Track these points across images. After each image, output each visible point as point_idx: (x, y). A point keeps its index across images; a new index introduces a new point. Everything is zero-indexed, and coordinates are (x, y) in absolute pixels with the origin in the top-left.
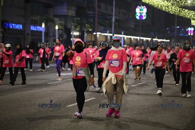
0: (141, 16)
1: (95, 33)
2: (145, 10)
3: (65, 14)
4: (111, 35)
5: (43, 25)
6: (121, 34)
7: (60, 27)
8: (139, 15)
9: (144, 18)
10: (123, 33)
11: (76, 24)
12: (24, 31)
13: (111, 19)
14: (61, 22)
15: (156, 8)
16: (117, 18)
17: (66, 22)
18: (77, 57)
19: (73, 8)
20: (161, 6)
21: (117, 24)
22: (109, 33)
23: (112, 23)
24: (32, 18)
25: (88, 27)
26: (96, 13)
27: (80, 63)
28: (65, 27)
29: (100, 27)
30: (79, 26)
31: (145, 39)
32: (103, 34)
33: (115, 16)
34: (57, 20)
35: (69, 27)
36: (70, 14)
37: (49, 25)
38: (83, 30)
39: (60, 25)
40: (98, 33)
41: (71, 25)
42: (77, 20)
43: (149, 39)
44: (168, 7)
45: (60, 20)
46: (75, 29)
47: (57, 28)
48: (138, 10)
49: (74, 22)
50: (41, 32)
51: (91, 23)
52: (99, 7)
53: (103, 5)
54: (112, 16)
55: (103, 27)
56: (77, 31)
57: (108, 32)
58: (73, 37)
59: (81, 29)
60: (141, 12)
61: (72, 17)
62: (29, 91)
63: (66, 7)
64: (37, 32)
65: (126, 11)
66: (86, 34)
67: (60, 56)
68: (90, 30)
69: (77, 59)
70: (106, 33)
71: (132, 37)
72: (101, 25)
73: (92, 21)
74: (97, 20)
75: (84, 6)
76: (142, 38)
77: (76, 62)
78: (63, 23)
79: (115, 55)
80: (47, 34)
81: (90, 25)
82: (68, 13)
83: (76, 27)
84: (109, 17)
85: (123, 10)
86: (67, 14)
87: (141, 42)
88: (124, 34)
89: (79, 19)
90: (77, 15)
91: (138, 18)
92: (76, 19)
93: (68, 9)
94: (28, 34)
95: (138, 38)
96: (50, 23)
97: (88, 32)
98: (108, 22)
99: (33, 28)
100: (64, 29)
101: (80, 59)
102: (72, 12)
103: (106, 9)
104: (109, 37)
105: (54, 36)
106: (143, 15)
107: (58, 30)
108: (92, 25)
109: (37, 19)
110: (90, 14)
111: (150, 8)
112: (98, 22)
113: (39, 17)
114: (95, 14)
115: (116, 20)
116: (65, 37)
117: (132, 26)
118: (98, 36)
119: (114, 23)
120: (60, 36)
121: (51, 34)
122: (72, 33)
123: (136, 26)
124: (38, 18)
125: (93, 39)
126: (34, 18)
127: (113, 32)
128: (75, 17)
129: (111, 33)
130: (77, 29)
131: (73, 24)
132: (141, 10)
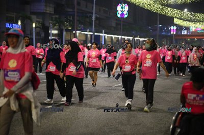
0: (122, 14)
1: (74, 32)
2: (126, 8)
3: (42, 11)
4: (92, 33)
5: (20, 23)
6: (102, 33)
7: (38, 25)
8: (120, 13)
9: (126, 16)
10: (103, 31)
11: (54, 22)
13: (91, 17)
14: (38, 20)
15: (138, 6)
16: (98, 16)
17: (44, 20)
19: (51, 5)
20: (143, 4)
21: (98, 22)
22: (90, 32)
23: (92, 21)
24: (7, 15)
25: (67, 25)
26: (76, 10)
28: (43, 25)
29: (80, 25)
30: (57, 24)
31: (126, 38)
32: (82, 33)
33: (95, 14)
34: (34, 17)
35: (47, 24)
36: (48, 12)
38: (62, 28)
39: (37, 22)
40: (78, 32)
41: (49, 23)
42: (55, 18)
43: (131, 38)
44: (150, 5)
45: (37, 18)
46: (53, 27)
47: (34, 25)
48: (119, 8)
49: (52, 20)
51: (70, 21)
52: (79, 4)
53: (83, 2)
54: (92, 13)
55: (82, 25)
56: (56, 29)
58: (51, 35)
59: (60, 26)
60: (122, 10)
61: (50, 14)
63: (44, 4)
65: (107, 9)
66: (65, 33)
68: (70, 28)
70: (87, 31)
71: (114, 36)
72: (81, 23)
73: (71, 19)
74: (76, 18)
75: (63, 3)
76: (123, 37)
78: (41, 20)
81: (69, 23)
82: (46, 10)
83: (54, 25)
84: (89, 15)
85: (104, 8)
87: (123, 41)
88: (105, 33)
89: (57, 16)
90: (56, 12)
91: (119, 16)
92: (54, 16)
93: (46, 6)
94: (3, 32)
95: (120, 37)
96: (26, 21)
97: (67, 30)
98: (87, 20)
99: (8, 26)
100: (41, 27)
102: (50, 9)
103: (86, 7)
104: (89, 36)
105: (32, 34)
106: (125, 13)
107: (36, 27)
108: (71, 23)
109: (13, 16)
110: (70, 12)
112: (78, 20)
113: (15, 14)
114: (74, 12)
115: (97, 18)
116: (43, 35)
117: (114, 24)
118: (78, 34)
119: (95, 21)
120: (38, 34)
121: (28, 32)
122: (50, 32)
123: (117, 24)
124: (14, 15)
126: (9, 15)
127: (93, 30)
128: (54, 14)
129: (91, 32)
130: (56, 27)
131: (51, 22)
132: (122, 8)
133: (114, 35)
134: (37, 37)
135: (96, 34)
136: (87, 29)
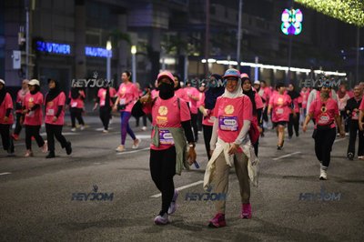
0: (292, 29)
1: (204, 61)
2: (299, 17)
3: (148, 25)
4: (236, 63)
5: (109, 46)
6: (254, 62)
7: (140, 50)
8: (288, 25)
9: (298, 31)
10: (257, 59)
11: (169, 44)
12: (74, 58)
13: (234, 34)
14: (141, 40)
15: (321, 13)
16: (247, 32)
17: (151, 40)
18: (161, 107)
19: (164, 14)
20: (329, 9)
21: (246, 43)
22: (232, 60)
23: (237, 41)
24: (88, 32)
25: (192, 50)
26: (207, 22)
27: (166, 118)
28: (150, 49)
29: (214, 49)
30: (174, 48)
31: (298, 70)
32: (219, 62)
33: (242, 28)
34: (133, 36)
35: (156, 48)
36: (158, 26)
37: (119, 45)
38: (182, 54)
39: (139, 45)
40: (211, 61)
41: (161, 45)
42: (171, 37)
43: (307, 71)
44: (343, 11)
45: (140, 37)
46: (167, 53)
47: (134, 50)
48: (285, 17)
49: (165, 40)
50: (104, 59)
51: (197, 41)
52: (212, 11)
53: (220, 8)
54: (237, 27)
55: (219, 49)
56: (171, 57)
57: (229, 58)
58: (164, 66)
59: (178, 51)
60: (291, 20)
61: (162, 30)
62: (83, 168)
63: (151, 12)
64: (98, 58)
65: (263, 19)
66: (187, 63)
67: (127, 104)
68: (196, 54)
69: (160, 111)
70: (226, 59)
71: (275, 68)
72: (215, 44)
73: (199, 38)
74: (208, 36)
75: (185, 10)
76: (292, 69)
77: (158, 117)
78: (146, 41)
79: (229, 106)
80: (115, 62)
81: (196, 45)
82: (155, 23)
83: (169, 49)
84: (230, 31)
85: (258, 18)
86: (153, 25)
87: (292, 77)
88: (260, 62)
89: (174, 34)
90: (172, 26)
91: (285, 31)
92: (168, 34)
93: (155, 16)
94: (81, 63)
95: (286, 69)
96: (121, 41)
97: (192, 58)
98: (228, 39)
99: (89, 51)
100: (146, 52)
101: (166, 112)
102: (161, 22)
103: (226, 15)
104: (230, 67)
105: (129, 65)
106: (296, 25)
107: (137, 54)
108: (199, 44)
109: (97, 34)
110: (196, 25)
111: (308, 12)
112: (211, 41)
113: (101, 30)
114: (205, 25)
115: (245, 36)
116: (149, 67)
117: (275, 47)
118: (210, 65)
119: (241, 41)
120: (141, 65)
121: (124, 62)
122: (161, 61)
123: (282, 46)
124: (99, 33)
125: (201, 72)
126: (92, 33)
127: (238, 57)
128: (169, 30)
129: (235, 60)
130: (171, 53)
131: (163, 43)
132: (291, 17)
133: (276, 65)
134: (139, 71)
135: (243, 64)
136: (226, 56)
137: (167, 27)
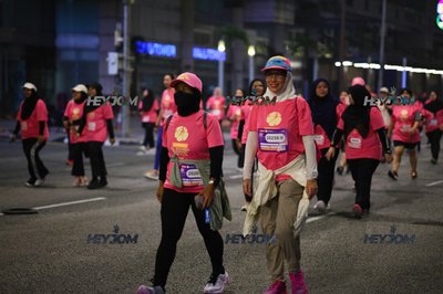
1: (338, 64)
3: (270, 20)
4: (377, 66)
5: (222, 47)
6: (401, 65)
7: (260, 51)
10: (405, 60)
11: (295, 43)
12: (180, 61)
13: (377, 30)
14: (261, 39)
16: (393, 27)
17: (272, 39)
19: (289, 6)
21: (391, 40)
22: (373, 62)
23: (379, 38)
24: (196, 30)
25: (323, 50)
26: (343, 16)
27: (186, 145)
29: (350, 49)
30: (301, 48)
32: (357, 65)
33: (387, 21)
34: (251, 34)
35: (278, 49)
36: (282, 21)
37: (233, 45)
38: (310, 55)
39: (258, 45)
40: (347, 64)
41: (284, 45)
42: (297, 34)
45: (259, 35)
46: (293, 54)
47: (251, 52)
49: (290, 38)
50: (215, 62)
51: (329, 40)
54: (380, 21)
55: (357, 49)
56: (295, 60)
57: (369, 59)
59: (306, 52)
61: (286, 26)
63: (273, 4)
64: (208, 61)
65: (412, 11)
66: (316, 67)
68: (328, 56)
70: (366, 62)
71: (428, 72)
72: (353, 43)
73: (332, 35)
74: (343, 33)
78: (267, 40)
80: (229, 66)
81: (328, 45)
82: (277, 18)
83: (294, 50)
84: (371, 26)
85: (406, 9)
86: (275, 20)
88: (408, 65)
89: (301, 31)
90: (299, 21)
91: (441, 25)
92: (294, 31)
93: (278, 9)
94: (187, 67)
96: (236, 41)
97: (323, 61)
98: (369, 36)
99: (198, 53)
100: (267, 54)
102: (285, 16)
103: (366, 7)
104: (371, 72)
105: (246, 70)
107: (255, 56)
108: (332, 45)
109: (206, 32)
110: (328, 19)
112: (347, 38)
113: (212, 28)
114: (340, 19)
115: (389, 32)
117: (428, 45)
118: (346, 69)
119: (386, 38)
121: (239, 66)
123: (437, 44)
124: (209, 30)
125: (334, 78)
126: (201, 31)
127: (381, 59)
128: (294, 27)
129: (377, 62)
130: (297, 54)
131: (287, 42)
133: (429, 68)
135: (387, 67)
136: (367, 57)
137: (292, 23)
